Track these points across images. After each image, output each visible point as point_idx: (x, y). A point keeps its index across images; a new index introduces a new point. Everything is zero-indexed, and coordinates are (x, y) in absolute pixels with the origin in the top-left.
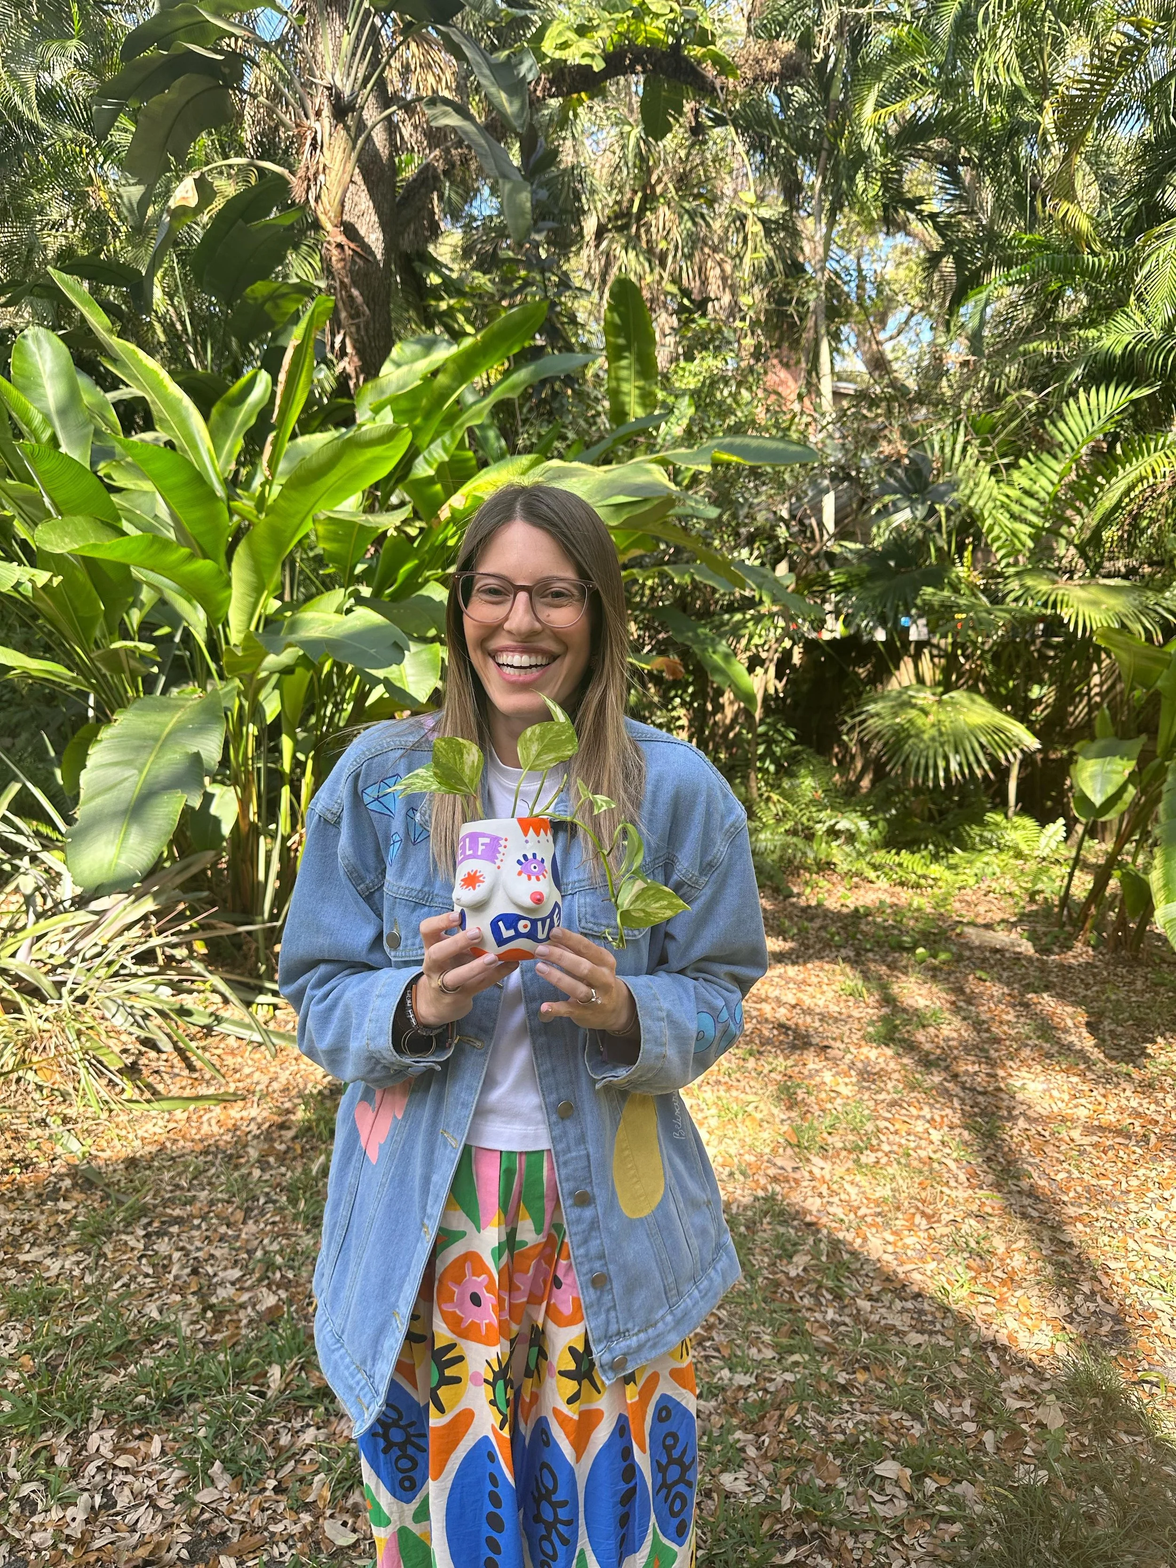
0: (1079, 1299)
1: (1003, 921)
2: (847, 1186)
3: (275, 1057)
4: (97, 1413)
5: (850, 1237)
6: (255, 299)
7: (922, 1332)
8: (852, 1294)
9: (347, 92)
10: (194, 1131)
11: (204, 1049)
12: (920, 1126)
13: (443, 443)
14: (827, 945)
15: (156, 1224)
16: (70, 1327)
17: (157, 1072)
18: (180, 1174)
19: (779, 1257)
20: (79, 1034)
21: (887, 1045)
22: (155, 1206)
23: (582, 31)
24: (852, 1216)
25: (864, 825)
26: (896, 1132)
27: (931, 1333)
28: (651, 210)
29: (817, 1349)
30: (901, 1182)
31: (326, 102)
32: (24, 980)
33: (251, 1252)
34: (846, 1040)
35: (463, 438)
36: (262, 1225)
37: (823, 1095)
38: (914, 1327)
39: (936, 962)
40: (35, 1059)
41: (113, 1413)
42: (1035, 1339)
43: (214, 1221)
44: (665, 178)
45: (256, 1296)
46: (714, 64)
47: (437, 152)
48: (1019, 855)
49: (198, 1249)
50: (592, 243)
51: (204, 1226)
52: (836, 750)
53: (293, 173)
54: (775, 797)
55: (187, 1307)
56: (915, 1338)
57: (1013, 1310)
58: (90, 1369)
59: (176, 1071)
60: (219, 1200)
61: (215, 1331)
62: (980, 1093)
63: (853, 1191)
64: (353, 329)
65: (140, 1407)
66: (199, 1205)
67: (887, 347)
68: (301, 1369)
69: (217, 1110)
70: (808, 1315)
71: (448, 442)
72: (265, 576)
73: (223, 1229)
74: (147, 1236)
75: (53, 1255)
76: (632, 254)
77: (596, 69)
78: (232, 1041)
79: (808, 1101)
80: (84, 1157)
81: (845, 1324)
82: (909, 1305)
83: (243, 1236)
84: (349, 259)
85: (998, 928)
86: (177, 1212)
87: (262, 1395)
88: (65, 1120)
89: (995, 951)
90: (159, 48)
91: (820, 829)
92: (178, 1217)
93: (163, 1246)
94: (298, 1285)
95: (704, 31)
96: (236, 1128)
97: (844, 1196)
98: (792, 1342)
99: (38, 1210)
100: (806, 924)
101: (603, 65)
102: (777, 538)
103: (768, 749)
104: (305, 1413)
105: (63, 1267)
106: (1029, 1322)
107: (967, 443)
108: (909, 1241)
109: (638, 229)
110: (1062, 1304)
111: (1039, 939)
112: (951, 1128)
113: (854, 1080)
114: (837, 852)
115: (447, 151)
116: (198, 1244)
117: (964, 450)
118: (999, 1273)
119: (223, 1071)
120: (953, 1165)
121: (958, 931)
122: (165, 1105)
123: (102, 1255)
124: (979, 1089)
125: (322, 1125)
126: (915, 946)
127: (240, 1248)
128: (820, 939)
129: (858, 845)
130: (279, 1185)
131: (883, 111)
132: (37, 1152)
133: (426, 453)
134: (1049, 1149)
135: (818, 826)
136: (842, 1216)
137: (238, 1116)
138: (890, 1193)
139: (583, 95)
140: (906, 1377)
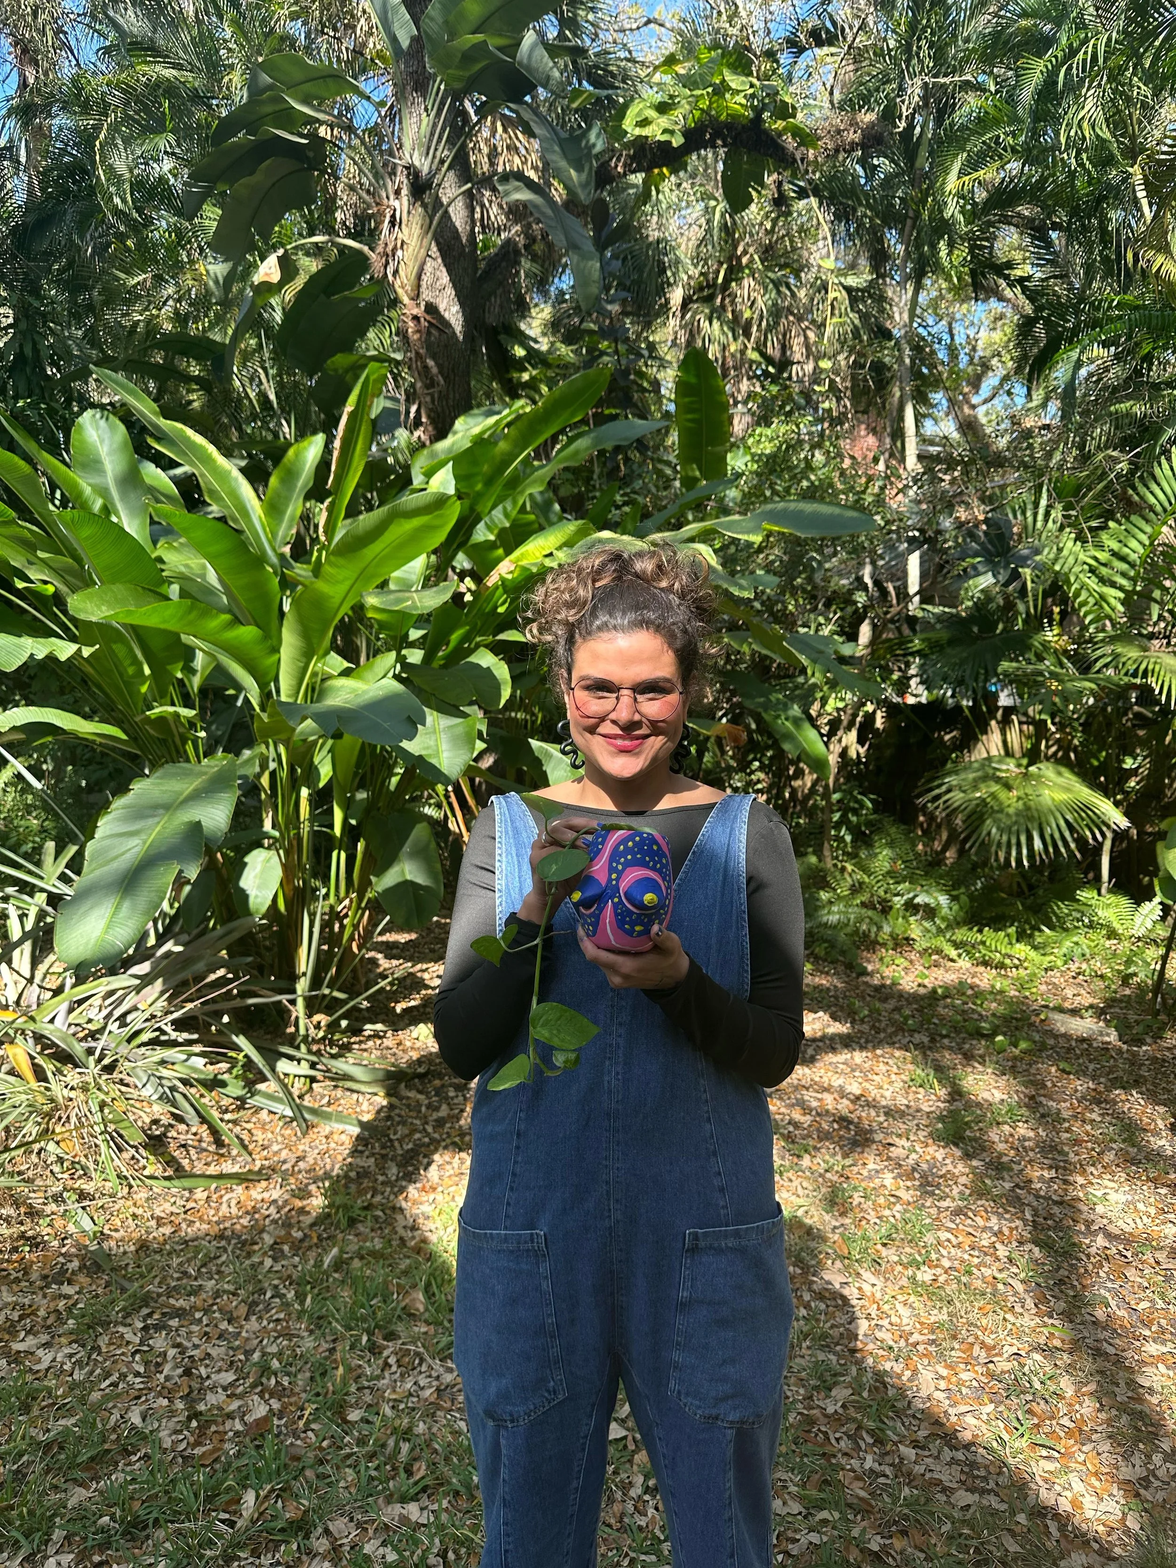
0: (1157, 1458)
1: (1091, 1006)
2: (899, 1307)
3: (305, 1134)
4: (58, 1535)
5: (898, 1368)
6: (336, 370)
7: (972, 1490)
8: (895, 1438)
9: (425, 170)
10: (212, 1212)
11: (235, 1122)
12: (986, 1240)
13: (505, 509)
14: (901, 1028)
15: (156, 1316)
16: (48, 1430)
17: (184, 1146)
18: (189, 1261)
19: (816, 1388)
20: (102, 1105)
21: (956, 1145)
22: (159, 1295)
23: (663, 108)
24: (902, 1343)
25: (943, 900)
26: (959, 1246)
27: (983, 1492)
28: (736, 280)
29: (849, 1506)
30: (958, 1305)
31: (406, 181)
32: (58, 1046)
33: (248, 1353)
34: (912, 1138)
35: (524, 504)
36: (265, 1323)
37: (881, 1200)
38: (963, 1483)
39: (1016, 1052)
40: (58, 1129)
41: (76, 1534)
42: (1103, 1507)
43: (217, 1315)
44: (751, 250)
45: (247, 1405)
46: (794, 137)
47: (518, 228)
48: (1112, 934)
49: (196, 1347)
50: (678, 314)
51: (205, 1321)
52: (921, 819)
53: (372, 249)
54: (849, 867)
55: (172, 1413)
56: (964, 1498)
57: (1080, 1467)
58: (59, 1481)
59: (204, 1145)
60: (225, 1291)
61: (198, 1444)
62: (1056, 1203)
63: (904, 1312)
64: (428, 399)
65: (102, 1530)
66: (204, 1296)
67: (981, 412)
68: (278, 1496)
69: (239, 1190)
70: (843, 1461)
71: (509, 508)
72: (315, 641)
73: (224, 1325)
74: (145, 1328)
75: (47, 1345)
76: (716, 324)
77: (675, 145)
78: (264, 1115)
79: (865, 1206)
80: (95, 1237)
81: (887, 1476)
82: (960, 1455)
83: (244, 1334)
84: (424, 331)
85: (1086, 1015)
86: (181, 1303)
87: (231, 1524)
88: (82, 1196)
89: (1083, 1040)
90: (248, 133)
91: (898, 902)
92: (181, 1309)
93: (159, 1342)
94: (293, 1393)
95: (785, 104)
96: (255, 1210)
97: (894, 1319)
98: (822, 1495)
99: (40, 1293)
100: (878, 1005)
101: (681, 140)
102: (855, 603)
103: (844, 817)
104: (276, 1549)
105: (54, 1360)
106: (1097, 1484)
107: (1049, 507)
108: (965, 1376)
109: (723, 299)
110: (1138, 1463)
111: (1130, 1027)
112: (1021, 1243)
113: (917, 1183)
114: (915, 929)
115: (529, 226)
116: (196, 1341)
117: (1047, 514)
118: (1065, 1421)
119: (251, 1147)
120: (1020, 1288)
121: (1042, 1017)
122: (187, 1183)
123: (97, 1349)
124: (1055, 1197)
125: (341, 1214)
126: (995, 1034)
127: (238, 1348)
128: (891, 1021)
129: (938, 922)
130: (290, 1277)
131: (966, 178)
132: (49, 1230)
133: (487, 519)
134: (1131, 1273)
135: (896, 899)
136: (891, 1343)
137: (259, 1197)
138: (945, 1317)
139: (665, 170)
140: (949, 1545)
